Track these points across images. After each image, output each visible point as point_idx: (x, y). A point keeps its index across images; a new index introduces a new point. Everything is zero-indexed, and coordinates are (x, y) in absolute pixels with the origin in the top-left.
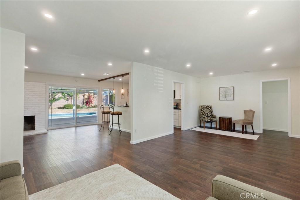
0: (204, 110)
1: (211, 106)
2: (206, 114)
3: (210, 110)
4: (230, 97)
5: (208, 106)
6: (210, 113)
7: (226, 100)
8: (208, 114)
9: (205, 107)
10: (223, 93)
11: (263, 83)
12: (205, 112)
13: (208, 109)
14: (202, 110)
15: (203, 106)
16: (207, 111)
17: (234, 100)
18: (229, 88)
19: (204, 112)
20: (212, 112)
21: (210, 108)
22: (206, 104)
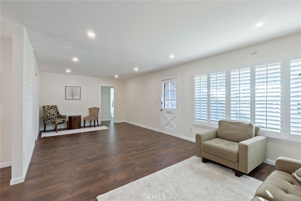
0: (49, 110)
1: (56, 106)
2: (52, 115)
3: (55, 110)
4: (77, 96)
5: (53, 106)
6: (56, 114)
7: (73, 99)
8: (54, 115)
9: (50, 107)
10: (69, 92)
11: (101, 86)
12: (51, 113)
13: (54, 109)
14: (47, 111)
15: (47, 106)
16: (53, 112)
17: (80, 99)
18: (76, 87)
19: (49, 113)
20: (59, 112)
21: (55, 108)
22: (51, 104)
